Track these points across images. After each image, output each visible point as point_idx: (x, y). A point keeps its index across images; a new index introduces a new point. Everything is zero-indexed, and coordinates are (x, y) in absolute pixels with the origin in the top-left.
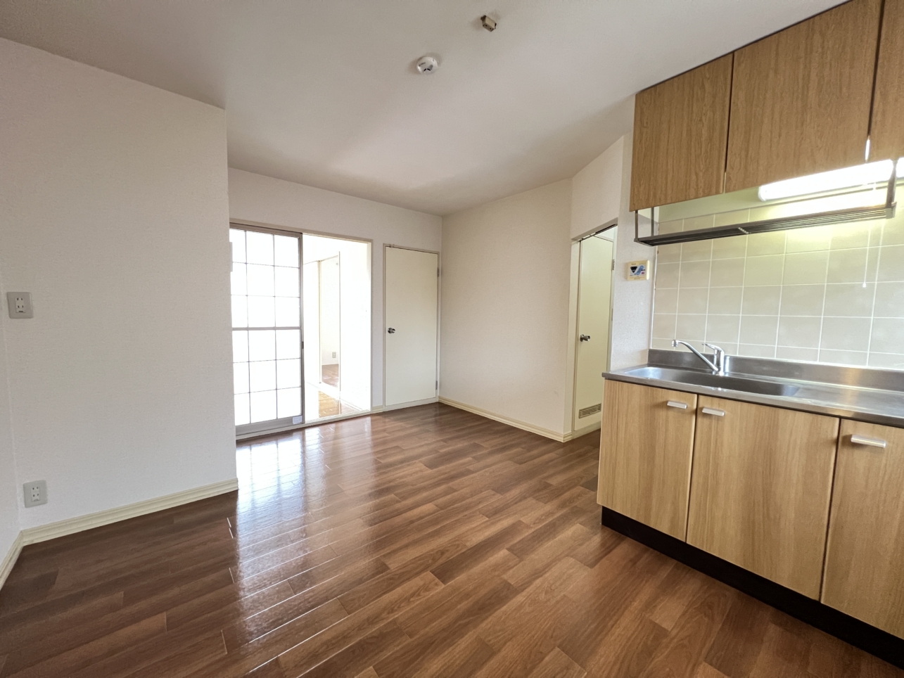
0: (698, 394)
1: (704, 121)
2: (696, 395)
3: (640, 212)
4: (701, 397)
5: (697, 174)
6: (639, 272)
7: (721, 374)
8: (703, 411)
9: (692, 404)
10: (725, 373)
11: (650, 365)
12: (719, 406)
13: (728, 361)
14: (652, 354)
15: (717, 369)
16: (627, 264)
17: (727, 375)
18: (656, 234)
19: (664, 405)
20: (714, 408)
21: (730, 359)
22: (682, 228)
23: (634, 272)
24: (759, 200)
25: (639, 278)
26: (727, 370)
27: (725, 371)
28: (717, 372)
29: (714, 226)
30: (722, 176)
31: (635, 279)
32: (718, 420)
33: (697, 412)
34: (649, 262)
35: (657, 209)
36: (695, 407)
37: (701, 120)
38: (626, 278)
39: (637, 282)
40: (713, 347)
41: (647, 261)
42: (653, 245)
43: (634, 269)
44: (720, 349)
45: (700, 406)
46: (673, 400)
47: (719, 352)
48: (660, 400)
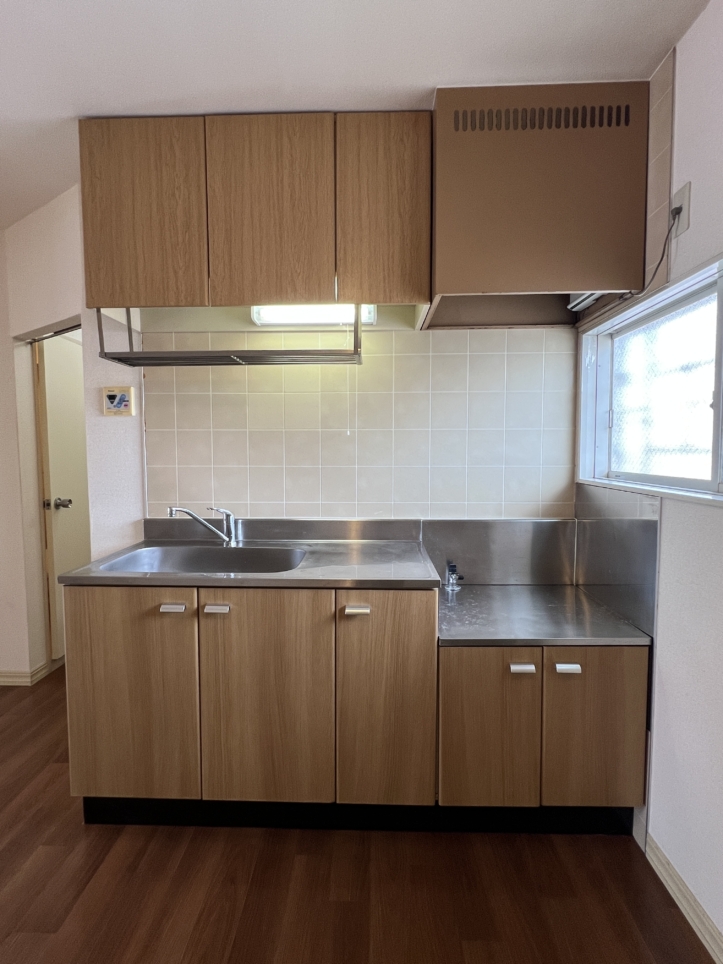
0: (198, 587)
1: (177, 196)
2: (195, 590)
3: (103, 310)
4: (202, 590)
5: (176, 272)
6: (120, 403)
7: (233, 544)
8: (205, 611)
9: (192, 603)
10: (238, 542)
11: (148, 543)
12: (224, 600)
13: (240, 526)
14: (149, 525)
15: (227, 539)
16: (100, 390)
17: (241, 545)
18: (137, 348)
19: (155, 612)
20: (219, 602)
21: (243, 523)
22: (172, 346)
23: (112, 403)
24: (253, 323)
25: (121, 413)
26: (241, 538)
27: (236, 541)
28: (228, 543)
29: (210, 350)
30: (206, 283)
31: (115, 413)
32: (224, 619)
33: (198, 613)
34: (133, 390)
35: (135, 312)
36: (196, 606)
37: (174, 195)
38: (102, 412)
39: (118, 419)
40: (222, 510)
41: (129, 388)
42: (134, 365)
43: (112, 398)
44: (229, 512)
45: (202, 603)
46: (168, 601)
47: (228, 516)
48: (151, 604)
